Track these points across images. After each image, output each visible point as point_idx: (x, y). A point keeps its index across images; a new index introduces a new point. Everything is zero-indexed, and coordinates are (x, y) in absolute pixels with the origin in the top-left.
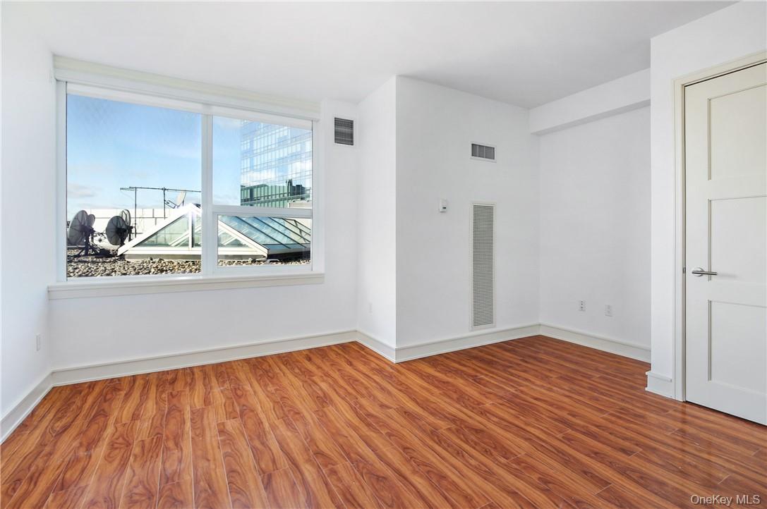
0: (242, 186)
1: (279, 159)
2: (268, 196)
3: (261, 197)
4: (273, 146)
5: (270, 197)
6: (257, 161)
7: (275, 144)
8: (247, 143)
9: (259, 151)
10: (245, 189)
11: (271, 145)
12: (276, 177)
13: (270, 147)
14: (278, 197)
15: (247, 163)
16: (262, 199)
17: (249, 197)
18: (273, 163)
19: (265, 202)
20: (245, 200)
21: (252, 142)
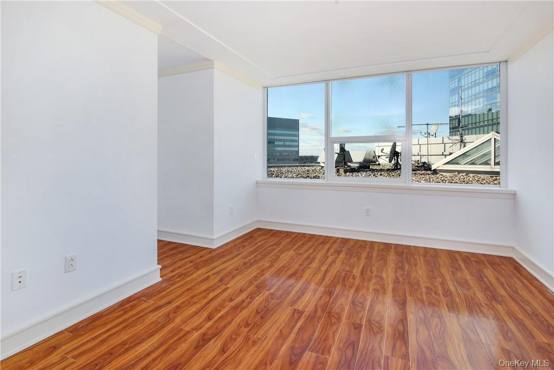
0: (450, 117)
1: (487, 90)
2: (476, 123)
3: (469, 124)
4: (481, 80)
5: (477, 124)
6: (465, 95)
7: (483, 77)
8: (455, 82)
9: (466, 87)
10: (453, 119)
11: (479, 79)
12: (484, 106)
13: (477, 82)
14: (486, 123)
15: (455, 98)
16: (470, 126)
17: (457, 125)
18: (482, 94)
19: (472, 128)
20: (453, 128)
21: (459, 80)
